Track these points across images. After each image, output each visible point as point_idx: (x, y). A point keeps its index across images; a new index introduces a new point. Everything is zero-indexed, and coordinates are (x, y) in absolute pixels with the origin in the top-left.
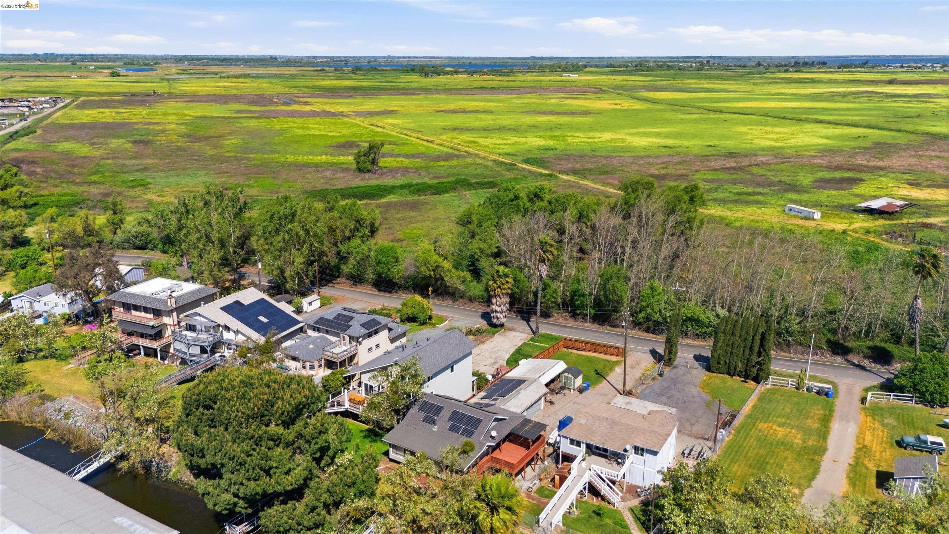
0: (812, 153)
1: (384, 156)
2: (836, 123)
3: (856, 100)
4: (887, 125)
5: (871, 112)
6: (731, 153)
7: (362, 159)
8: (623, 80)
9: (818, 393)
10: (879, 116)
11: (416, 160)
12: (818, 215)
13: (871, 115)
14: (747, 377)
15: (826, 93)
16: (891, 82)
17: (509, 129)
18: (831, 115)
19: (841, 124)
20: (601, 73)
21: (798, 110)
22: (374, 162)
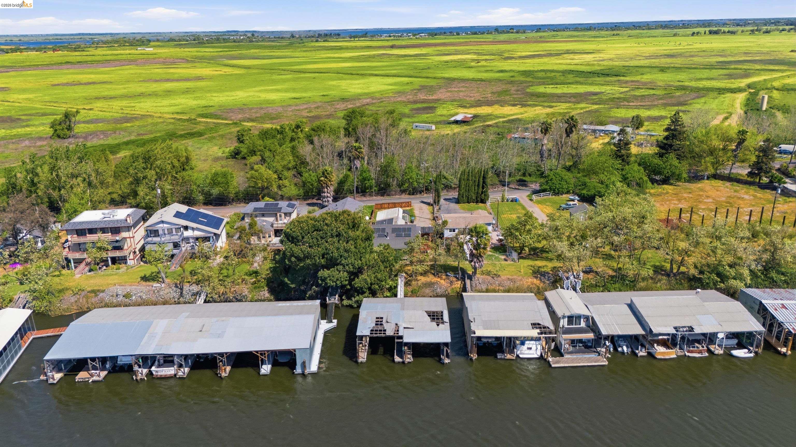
0: (391, 95)
1: (79, 122)
2: (388, 76)
3: (383, 60)
4: (418, 75)
5: (399, 68)
6: (343, 99)
7: (58, 127)
8: (197, 52)
9: (512, 201)
10: (405, 69)
11: (100, 125)
12: (434, 127)
13: (401, 69)
14: (477, 202)
15: (359, 56)
16: (392, 47)
17: (150, 95)
18: (378, 70)
19: (391, 76)
20: (168, 47)
21: (357, 69)
22: (69, 128)
